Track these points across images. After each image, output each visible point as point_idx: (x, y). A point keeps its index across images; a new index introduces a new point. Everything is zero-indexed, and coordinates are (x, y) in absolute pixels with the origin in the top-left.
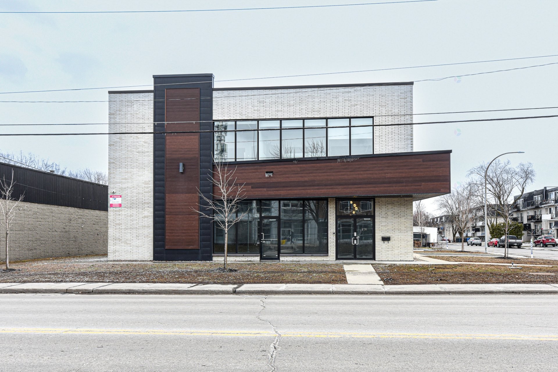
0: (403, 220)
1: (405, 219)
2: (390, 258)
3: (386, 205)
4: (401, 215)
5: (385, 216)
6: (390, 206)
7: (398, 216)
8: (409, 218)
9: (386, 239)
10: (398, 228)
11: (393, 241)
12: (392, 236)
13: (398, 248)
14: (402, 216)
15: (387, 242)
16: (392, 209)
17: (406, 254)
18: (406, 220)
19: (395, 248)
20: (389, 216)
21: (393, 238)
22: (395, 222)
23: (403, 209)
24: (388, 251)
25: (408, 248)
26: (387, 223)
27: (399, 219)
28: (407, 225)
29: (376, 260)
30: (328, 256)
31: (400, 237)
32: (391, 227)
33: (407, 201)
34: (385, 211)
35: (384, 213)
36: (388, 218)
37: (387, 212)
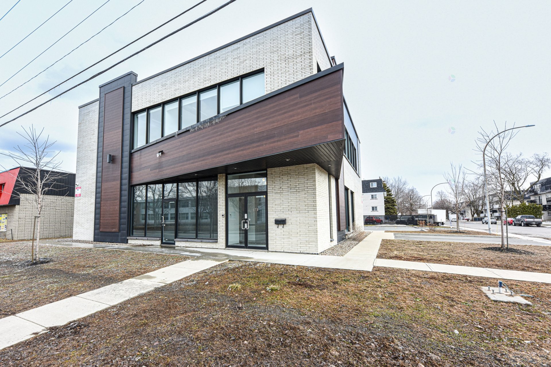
0: (302, 196)
1: (305, 193)
2: (286, 249)
3: (281, 177)
4: (300, 188)
5: (279, 192)
6: (285, 178)
7: (295, 191)
8: (311, 192)
9: (281, 222)
10: (296, 206)
11: (289, 225)
12: (288, 218)
13: (297, 235)
14: (300, 190)
15: (282, 225)
16: (287, 182)
17: (308, 243)
18: (306, 196)
19: (293, 235)
20: (284, 191)
21: (290, 221)
22: (292, 199)
23: (302, 180)
24: (283, 238)
25: (310, 236)
26: (282, 201)
27: (297, 194)
28: (308, 202)
29: (269, 250)
30: (217, 242)
31: (298, 219)
32: (288, 206)
33: (307, 168)
34: (279, 184)
35: (278, 187)
36: (284, 193)
37: (281, 186)
